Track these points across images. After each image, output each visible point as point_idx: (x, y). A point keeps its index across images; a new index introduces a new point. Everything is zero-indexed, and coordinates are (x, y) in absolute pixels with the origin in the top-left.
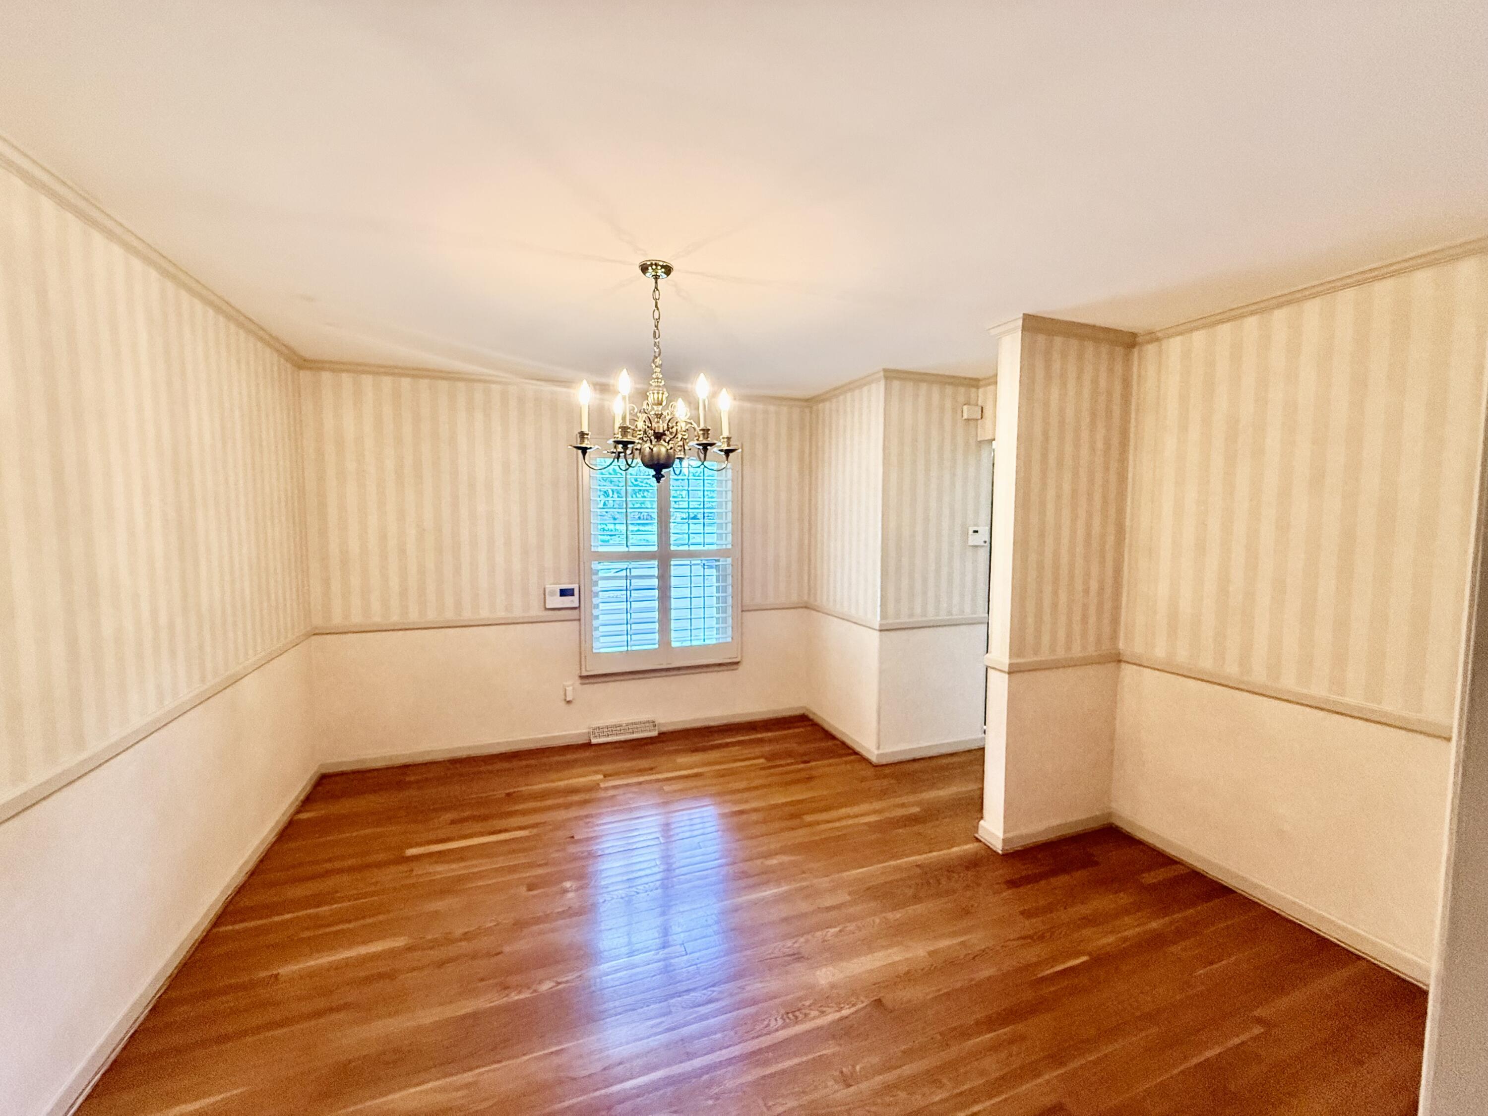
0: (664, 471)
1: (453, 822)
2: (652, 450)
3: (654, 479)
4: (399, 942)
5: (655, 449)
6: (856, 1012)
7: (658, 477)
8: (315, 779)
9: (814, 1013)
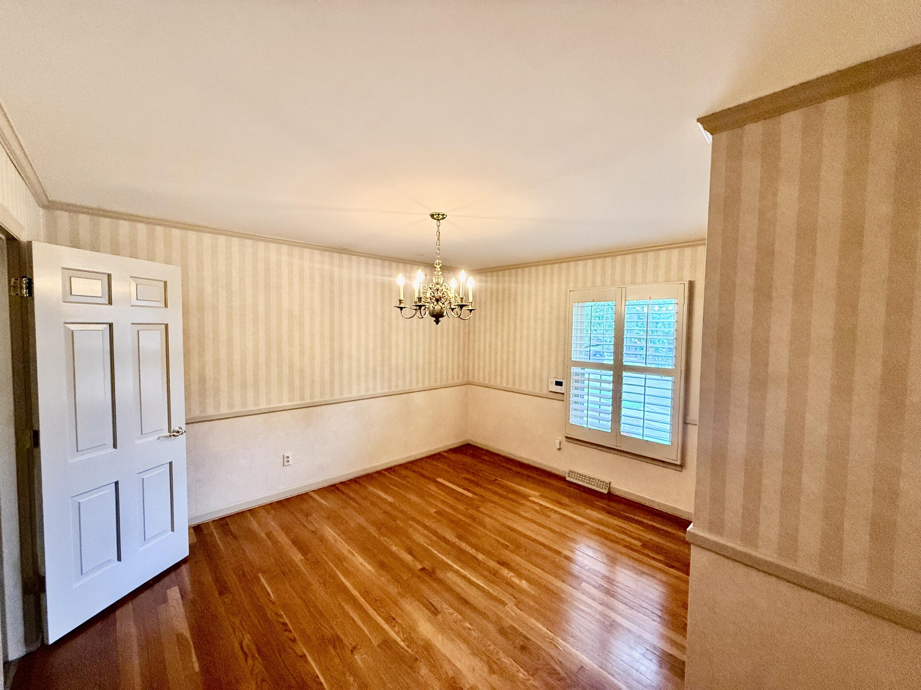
0: (440, 319)
1: (465, 479)
2: (434, 308)
3: (435, 322)
4: (390, 499)
5: (436, 307)
6: (405, 650)
7: (437, 322)
8: (465, 443)
9: (396, 629)
